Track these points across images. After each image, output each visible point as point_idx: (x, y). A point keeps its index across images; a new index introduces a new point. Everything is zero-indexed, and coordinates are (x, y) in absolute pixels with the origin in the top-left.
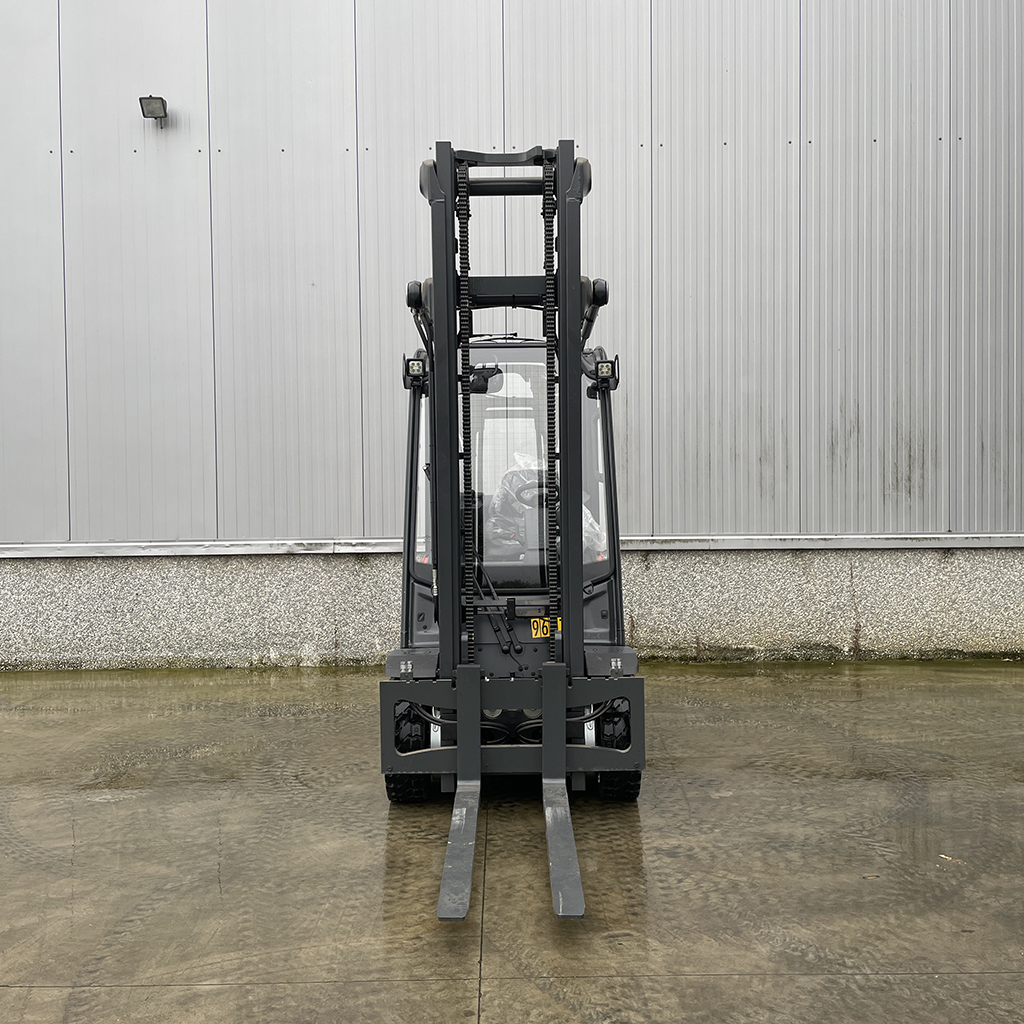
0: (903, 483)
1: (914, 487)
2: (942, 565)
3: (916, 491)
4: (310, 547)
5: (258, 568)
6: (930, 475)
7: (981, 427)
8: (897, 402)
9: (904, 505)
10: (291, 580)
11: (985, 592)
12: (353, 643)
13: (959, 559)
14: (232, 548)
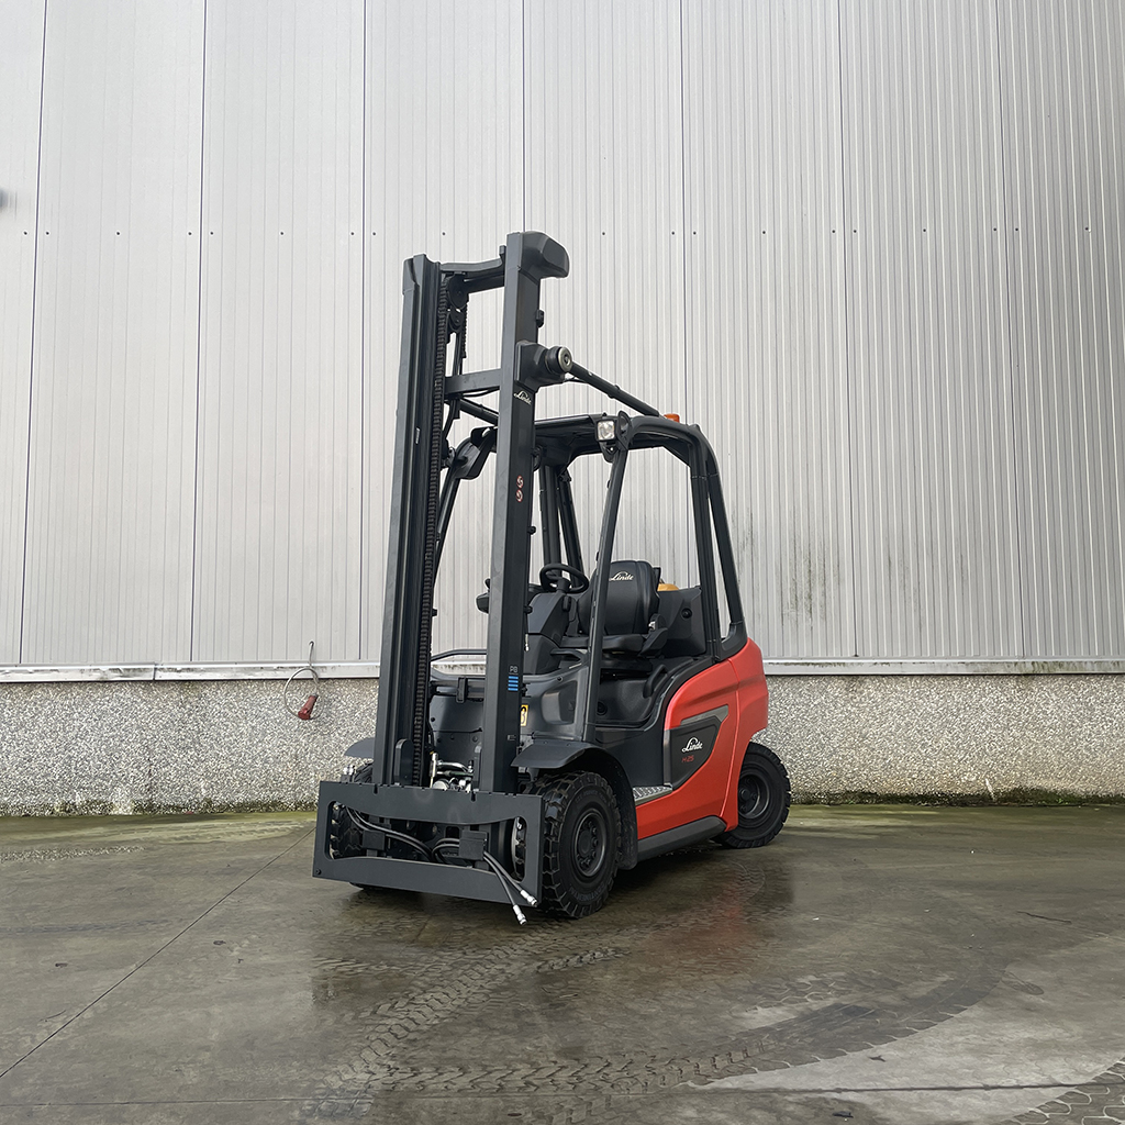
0: (803, 601)
1: (815, 606)
2: (850, 695)
3: (817, 609)
4: (127, 673)
5: (67, 698)
6: (832, 592)
7: (887, 540)
8: (794, 512)
9: (804, 626)
10: (103, 712)
11: (899, 726)
12: (173, 787)
13: (870, 688)
14: (36, 674)
